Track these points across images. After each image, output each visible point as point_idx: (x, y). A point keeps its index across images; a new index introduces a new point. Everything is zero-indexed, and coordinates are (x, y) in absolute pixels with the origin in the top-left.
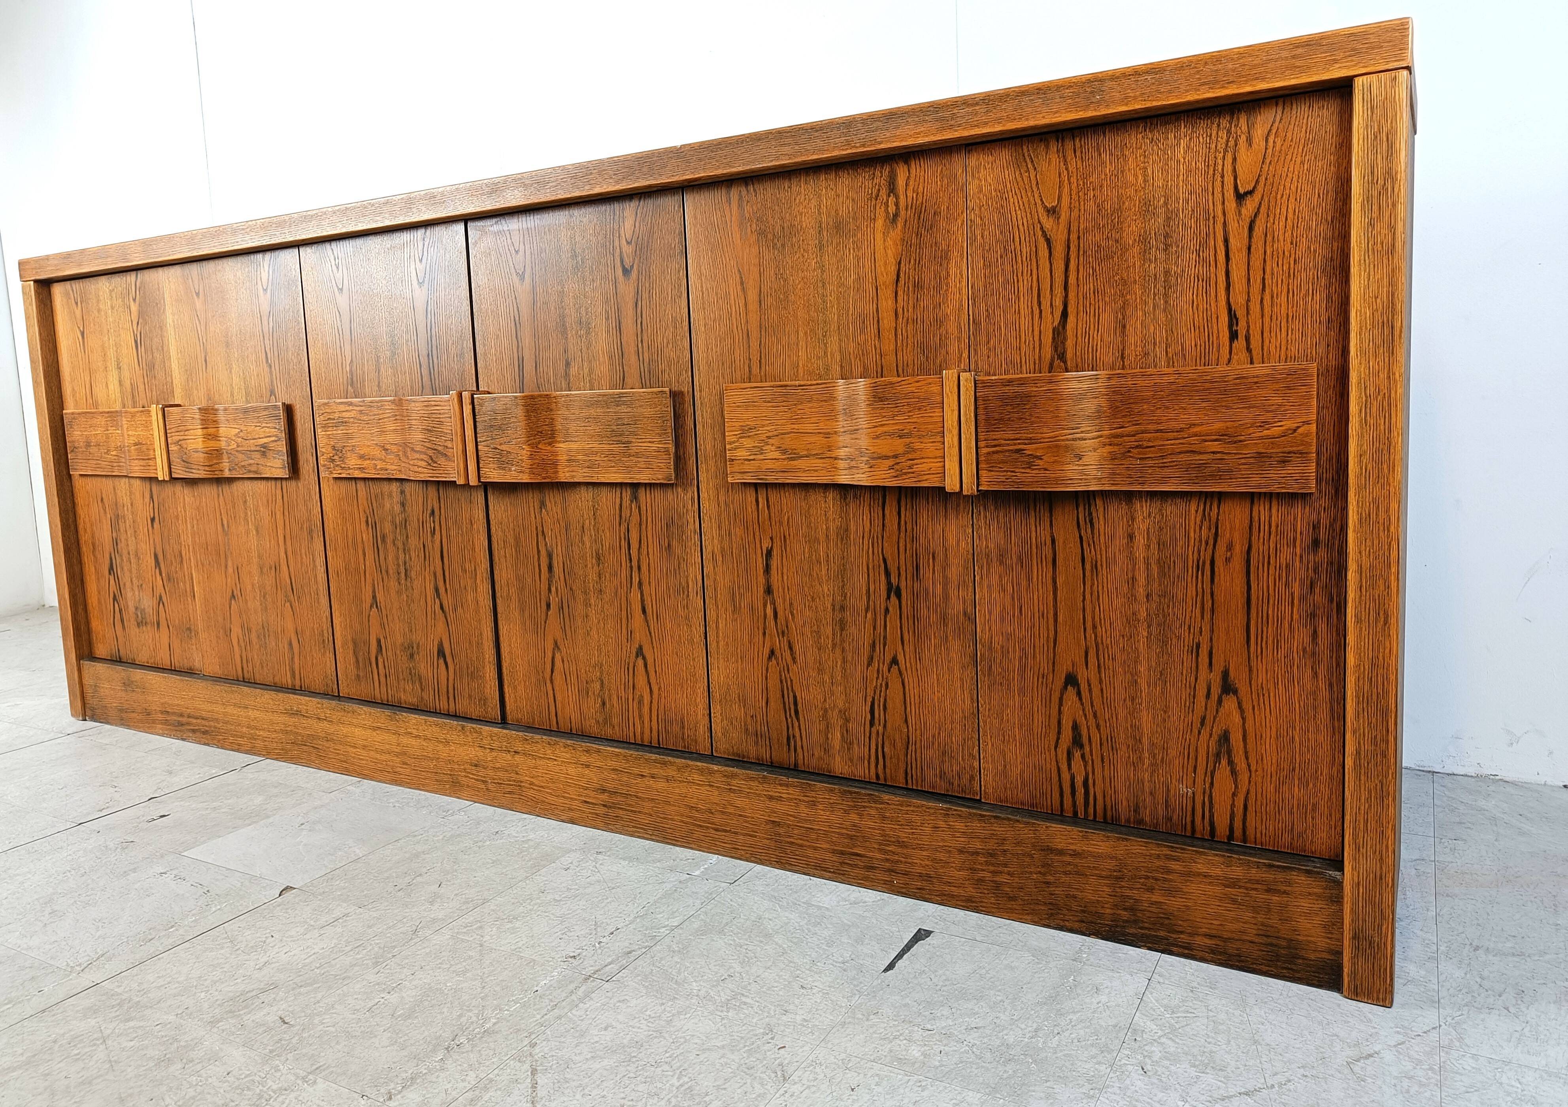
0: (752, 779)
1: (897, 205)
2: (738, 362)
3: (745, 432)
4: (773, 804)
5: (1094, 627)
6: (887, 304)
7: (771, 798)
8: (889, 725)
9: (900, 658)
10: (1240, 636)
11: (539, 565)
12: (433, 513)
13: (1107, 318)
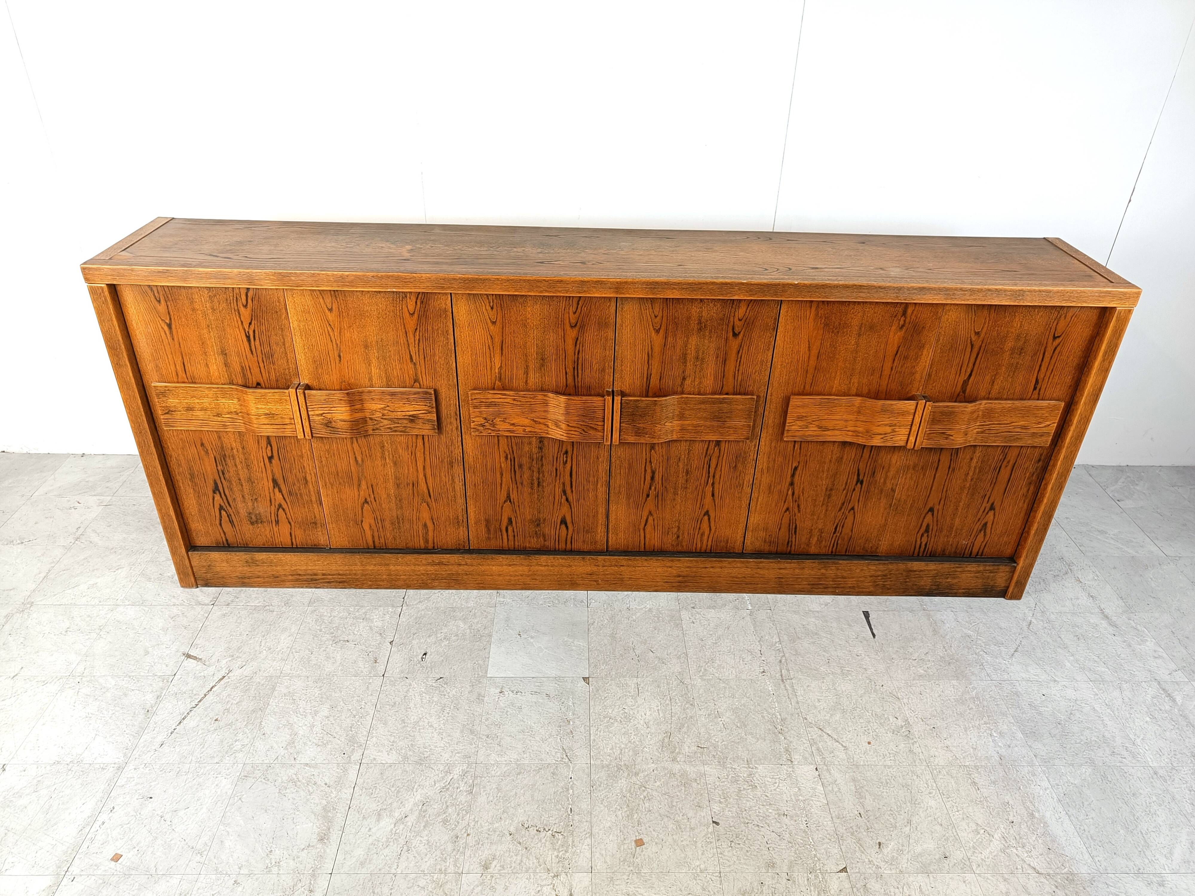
0: (771, 563)
1: (905, 321)
2: (798, 383)
3: (800, 418)
4: (782, 571)
5: (947, 491)
6: (888, 365)
7: (780, 569)
8: (843, 533)
9: (856, 507)
10: (1002, 491)
11: (645, 477)
12: (566, 452)
13: (988, 378)
